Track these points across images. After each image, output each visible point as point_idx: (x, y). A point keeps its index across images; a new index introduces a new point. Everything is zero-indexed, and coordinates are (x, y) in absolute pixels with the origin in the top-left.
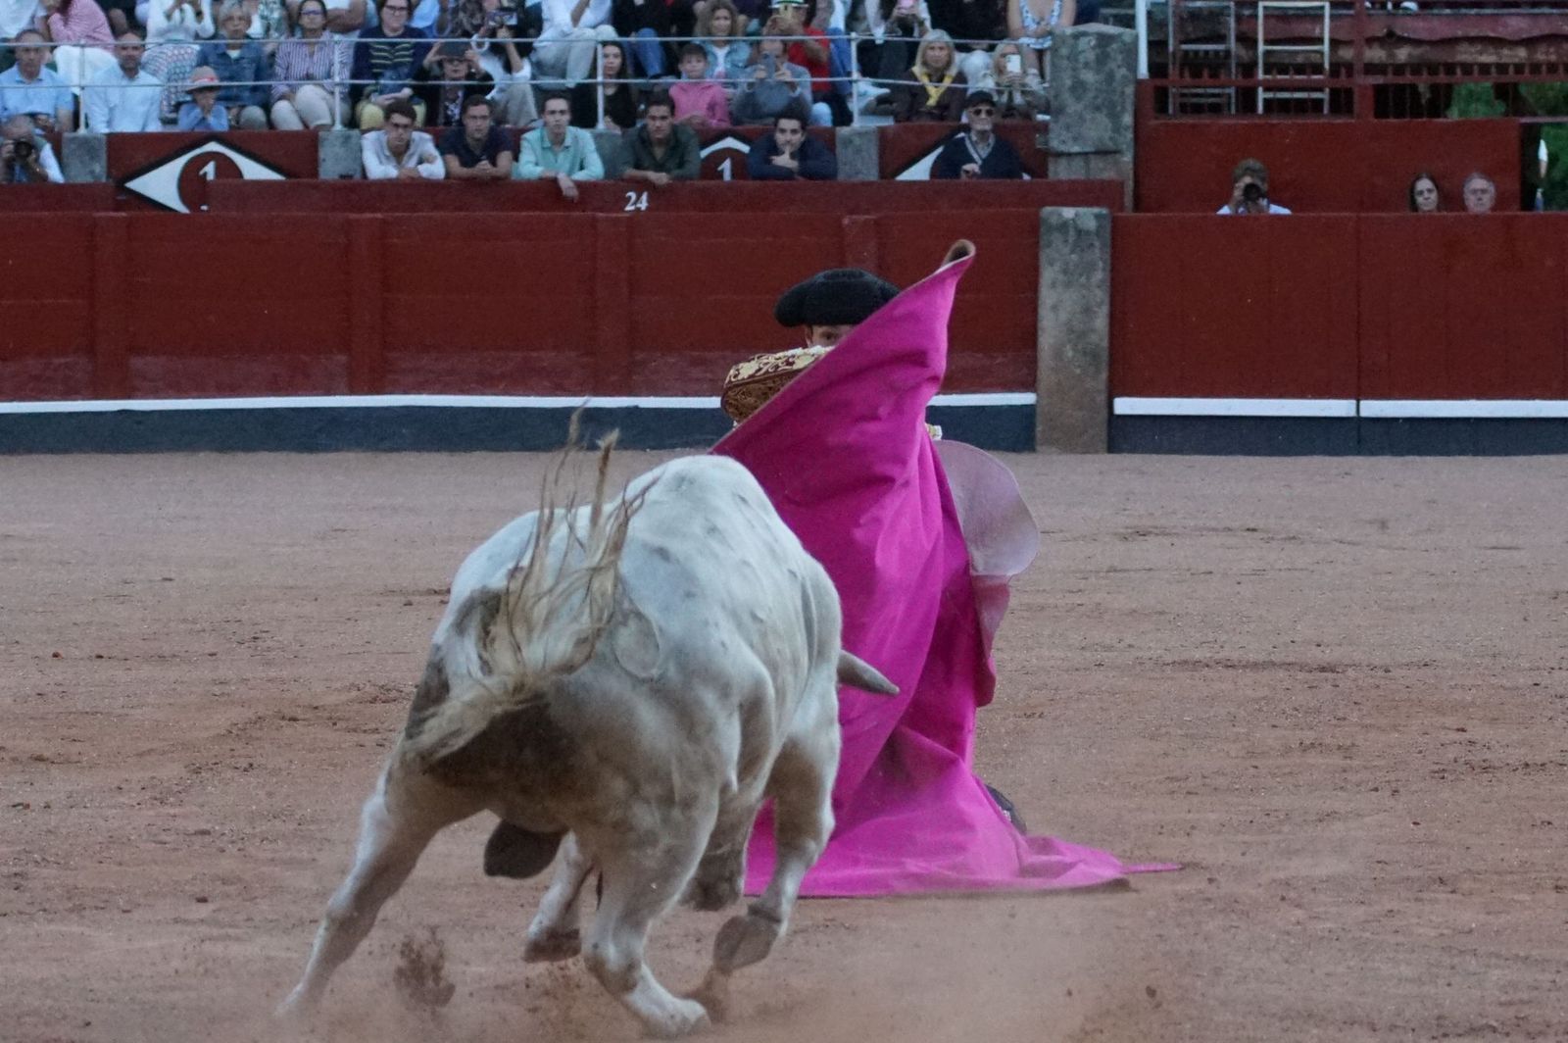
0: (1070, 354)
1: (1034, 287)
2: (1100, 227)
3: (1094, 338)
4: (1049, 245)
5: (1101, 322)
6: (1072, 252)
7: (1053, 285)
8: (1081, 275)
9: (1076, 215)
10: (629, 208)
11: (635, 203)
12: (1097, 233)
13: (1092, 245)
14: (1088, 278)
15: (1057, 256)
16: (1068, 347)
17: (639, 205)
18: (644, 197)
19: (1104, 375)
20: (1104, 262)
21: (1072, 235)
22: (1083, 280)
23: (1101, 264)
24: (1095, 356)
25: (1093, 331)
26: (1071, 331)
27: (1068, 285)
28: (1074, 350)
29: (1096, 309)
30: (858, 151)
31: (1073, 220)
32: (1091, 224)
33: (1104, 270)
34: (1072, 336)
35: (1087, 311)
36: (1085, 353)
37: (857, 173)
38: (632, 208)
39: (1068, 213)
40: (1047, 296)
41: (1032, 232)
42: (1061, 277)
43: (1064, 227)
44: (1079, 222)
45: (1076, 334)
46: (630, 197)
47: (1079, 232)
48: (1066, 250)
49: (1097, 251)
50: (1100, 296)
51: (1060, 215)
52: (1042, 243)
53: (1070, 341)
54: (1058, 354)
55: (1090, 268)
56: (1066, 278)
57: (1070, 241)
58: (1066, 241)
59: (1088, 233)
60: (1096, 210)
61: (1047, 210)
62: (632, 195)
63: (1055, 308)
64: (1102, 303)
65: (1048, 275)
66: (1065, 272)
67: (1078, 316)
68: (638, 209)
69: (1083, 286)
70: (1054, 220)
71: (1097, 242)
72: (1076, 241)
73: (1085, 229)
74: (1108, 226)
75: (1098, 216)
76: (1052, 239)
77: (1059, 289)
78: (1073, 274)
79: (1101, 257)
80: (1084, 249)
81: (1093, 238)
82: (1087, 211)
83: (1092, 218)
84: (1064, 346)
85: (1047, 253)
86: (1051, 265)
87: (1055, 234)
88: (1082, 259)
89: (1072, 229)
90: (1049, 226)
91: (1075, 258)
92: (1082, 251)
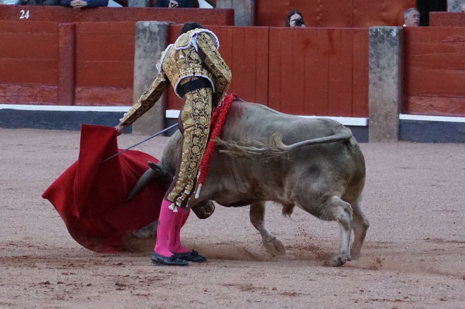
1: (132, 58)
2: (159, 31)
4: (139, 38)
6: (148, 42)
7: (140, 57)
8: (151, 52)
9: (150, 25)
11: (24, 15)
12: (159, 34)
13: (156, 39)
15: (141, 44)
16: (146, 86)
17: (25, 16)
18: (28, 12)
20: (162, 47)
21: (148, 34)
22: (152, 55)
26: (147, 78)
27: (145, 58)
31: (148, 27)
32: (156, 29)
33: (161, 50)
34: (147, 81)
37: (136, 4)
38: (23, 17)
39: (147, 24)
40: (138, 62)
41: (132, 32)
42: (143, 54)
43: (145, 30)
44: (151, 29)
46: (22, 13)
47: (151, 33)
48: (146, 41)
49: (158, 41)
51: (143, 24)
52: (136, 37)
53: (146, 83)
56: (145, 54)
57: (147, 37)
58: (145, 37)
59: (155, 33)
60: (158, 23)
61: (139, 22)
62: (23, 11)
63: (140, 67)
65: (138, 52)
66: (145, 51)
67: (150, 72)
68: (25, 18)
69: (152, 58)
70: (140, 27)
71: (158, 38)
72: (150, 37)
73: (153, 31)
74: (163, 31)
75: (159, 26)
76: (140, 36)
77: (143, 59)
78: (148, 52)
79: (160, 45)
80: (153, 40)
81: (157, 35)
82: (155, 23)
83: (157, 26)
84: (144, 85)
85: (138, 42)
86: (139, 47)
87: (141, 34)
88: (152, 45)
89: (148, 31)
90: (139, 30)
91: (149, 45)
92: (152, 42)
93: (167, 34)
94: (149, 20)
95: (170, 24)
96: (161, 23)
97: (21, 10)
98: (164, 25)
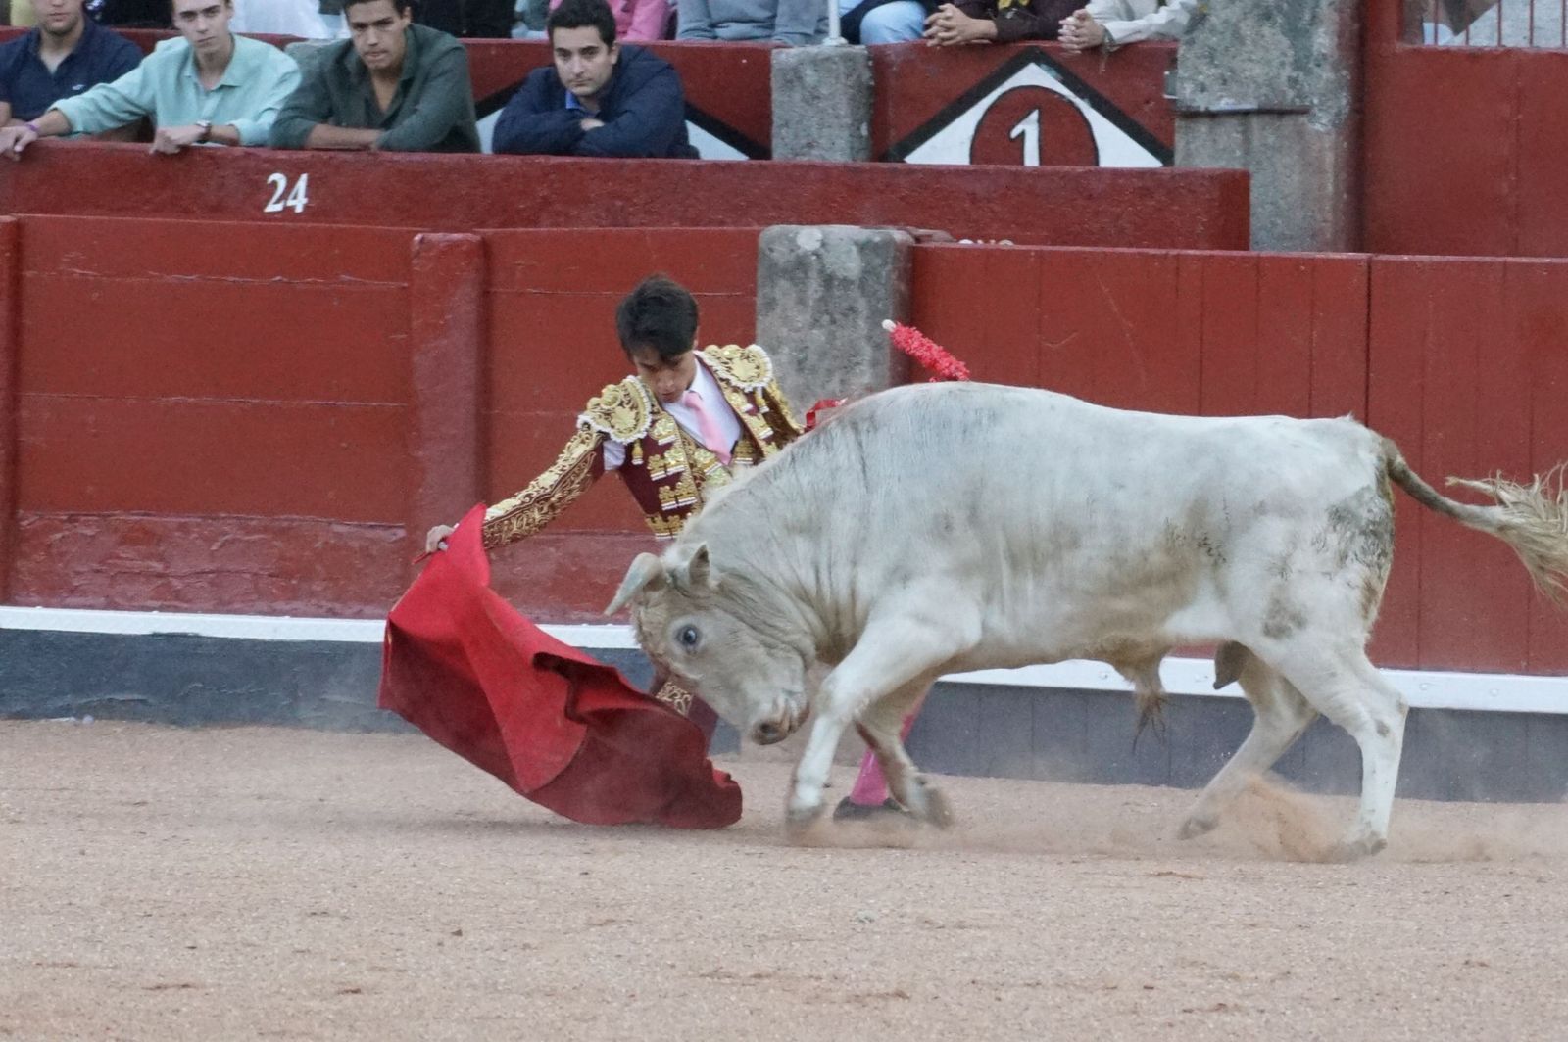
2: (868, 271)
6: (816, 323)
8: (830, 372)
9: (824, 243)
10: (273, 206)
11: (284, 196)
12: (863, 285)
13: (852, 309)
15: (784, 331)
17: (290, 202)
18: (302, 183)
21: (814, 288)
30: (812, 97)
31: (816, 253)
32: (851, 265)
33: (875, 364)
38: (279, 207)
39: (809, 237)
43: (800, 266)
44: (829, 259)
46: (274, 187)
47: (828, 281)
48: (801, 319)
51: (792, 241)
52: (759, 300)
58: (801, 301)
59: (846, 283)
60: (862, 234)
61: (776, 229)
62: (280, 178)
68: (289, 210)
70: (781, 255)
71: (862, 304)
72: (823, 301)
73: (840, 274)
74: (887, 272)
75: (864, 247)
76: (778, 294)
78: (814, 370)
79: (869, 338)
80: (837, 317)
81: (855, 292)
82: (844, 236)
83: (854, 249)
87: (784, 284)
88: (832, 336)
89: (813, 274)
90: (773, 265)
91: (818, 335)
92: (833, 322)
93: (902, 287)
94: (820, 220)
95: (918, 239)
96: (876, 235)
97: (270, 172)
98: (889, 243)
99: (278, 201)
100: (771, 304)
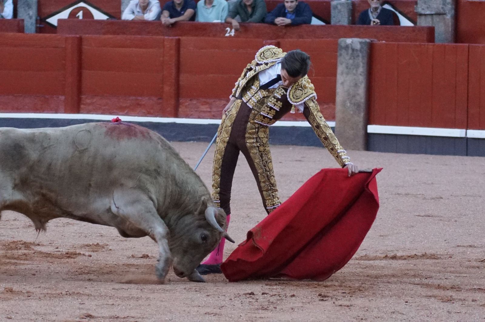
0: (349, 105)
1: (335, 75)
2: (362, 48)
3: (358, 98)
5: (361, 91)
6: (350, 59)
7: (342, 73)
8: (353, 69)
9: (352, 42)
10: (227, 35)
11: (229, 33)
12: (360, 51)
13: (358, 56)
14: (357, 71)
15: (344, 60)
16: (348, 102)
17: (231, 34)
19: (362, 114)
20: (363, 63)
21: (350, 51)
22: (354, 71)
23: (361, 64)
24: (358, 106)
25: (358, 94)
26: (349, 94)
27: (348, 74)
28: (350, 103)
29: (359, 85)
30: (340, 11)
31: (351, 44)
32: (358, 47)
33: (363, 67)
34: (349, 97)
35: (356, 85)
36: (354, 104)
37: (339, 22)
39: (349, 41)
40: (340, 78)
41: (335, 49)
42: (346, 70)
43: (347, 47)
44: (353, 45)
45: (351, 96)
46: (227, 30)
47: (353, 50)
48: (347, 58)
49: (360, 59)
50: (362, 79)
51: (345, 42)
52: (338, 54)
53: (348, 99)
54: (344, 105)
55: (357, 67)
57: (349, 54)
59: (357, 50)
60: (360, 40)
61: (342, 39)
62: (228, 29)
63: (342, 83)
64: (362, 82)
65: (340, 68)
66: (347, 68)
67: (352, 88)
68: (230, 36)
69: (355, 75)
70: (343, 45)
71: (360, 55)
72: (352, 54)
73: (356, 48)
74: (365, 48)
75: (361, 43)
76: (342, 52)
77: (345, 75)
78: (350, 69)
80: (355, 57)
81: (359, 52)
82: (357, 40)
83: (359, 44)
84: (346, 101)
85: (340, 59)
86: (341, 64)
87: (344, 51)
88: (354, 62)
89: (350, 48)
90: (341, 47)
91: (351, 61)
92: (354, 58)
93: (368, 51)
94: (351, 37)
95: (372, 41)
96: (363, 40)
97: (226, 27)
98: (366, 42)
99: (228, 34)
100: (341, 55)
